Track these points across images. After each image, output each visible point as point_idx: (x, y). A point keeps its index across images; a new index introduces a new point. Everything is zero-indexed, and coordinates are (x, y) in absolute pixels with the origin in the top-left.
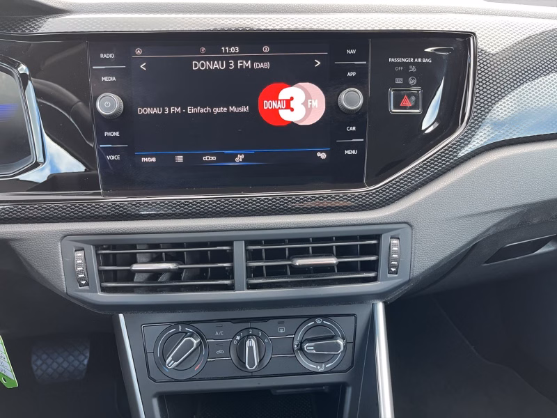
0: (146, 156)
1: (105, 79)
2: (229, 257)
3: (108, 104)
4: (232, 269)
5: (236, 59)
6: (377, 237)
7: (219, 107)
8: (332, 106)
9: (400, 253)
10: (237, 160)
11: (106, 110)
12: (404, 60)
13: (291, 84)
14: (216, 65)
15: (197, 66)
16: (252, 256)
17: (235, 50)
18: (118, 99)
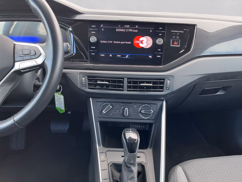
0: (102, 54)
1: (92, 32)
2: (123, 83)
3: (93, 39)
4: (123, 85)
5: (128, 29)
6: (164, 79)
7: (123, 42)
8: (154, 43)
9: (170, 84)
10: (126, 57)
11: (93, 41)
12: (176, 31)
13: (143, 36)
14: (123, 30)
15: (117, 30)
16: (129, 82)
17: (128, 26)
18: (95, 38)
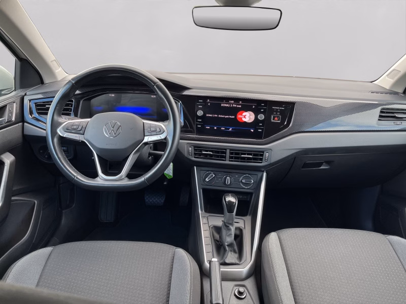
0: (207, 127)
1: (200, 107)
2: (226, 153)
3: (200, 113)
4: (226, 156)
5: (232, 104)
7: (227, 116)
8: (256, 118)
9: (268, 156)
10: (230, 130)
12: (277, 108)
13: (246, 111)
14: (228, 105)
15: (222, 105)
16: (231, 153)
17: (233, 102)
18: (202, 112)
